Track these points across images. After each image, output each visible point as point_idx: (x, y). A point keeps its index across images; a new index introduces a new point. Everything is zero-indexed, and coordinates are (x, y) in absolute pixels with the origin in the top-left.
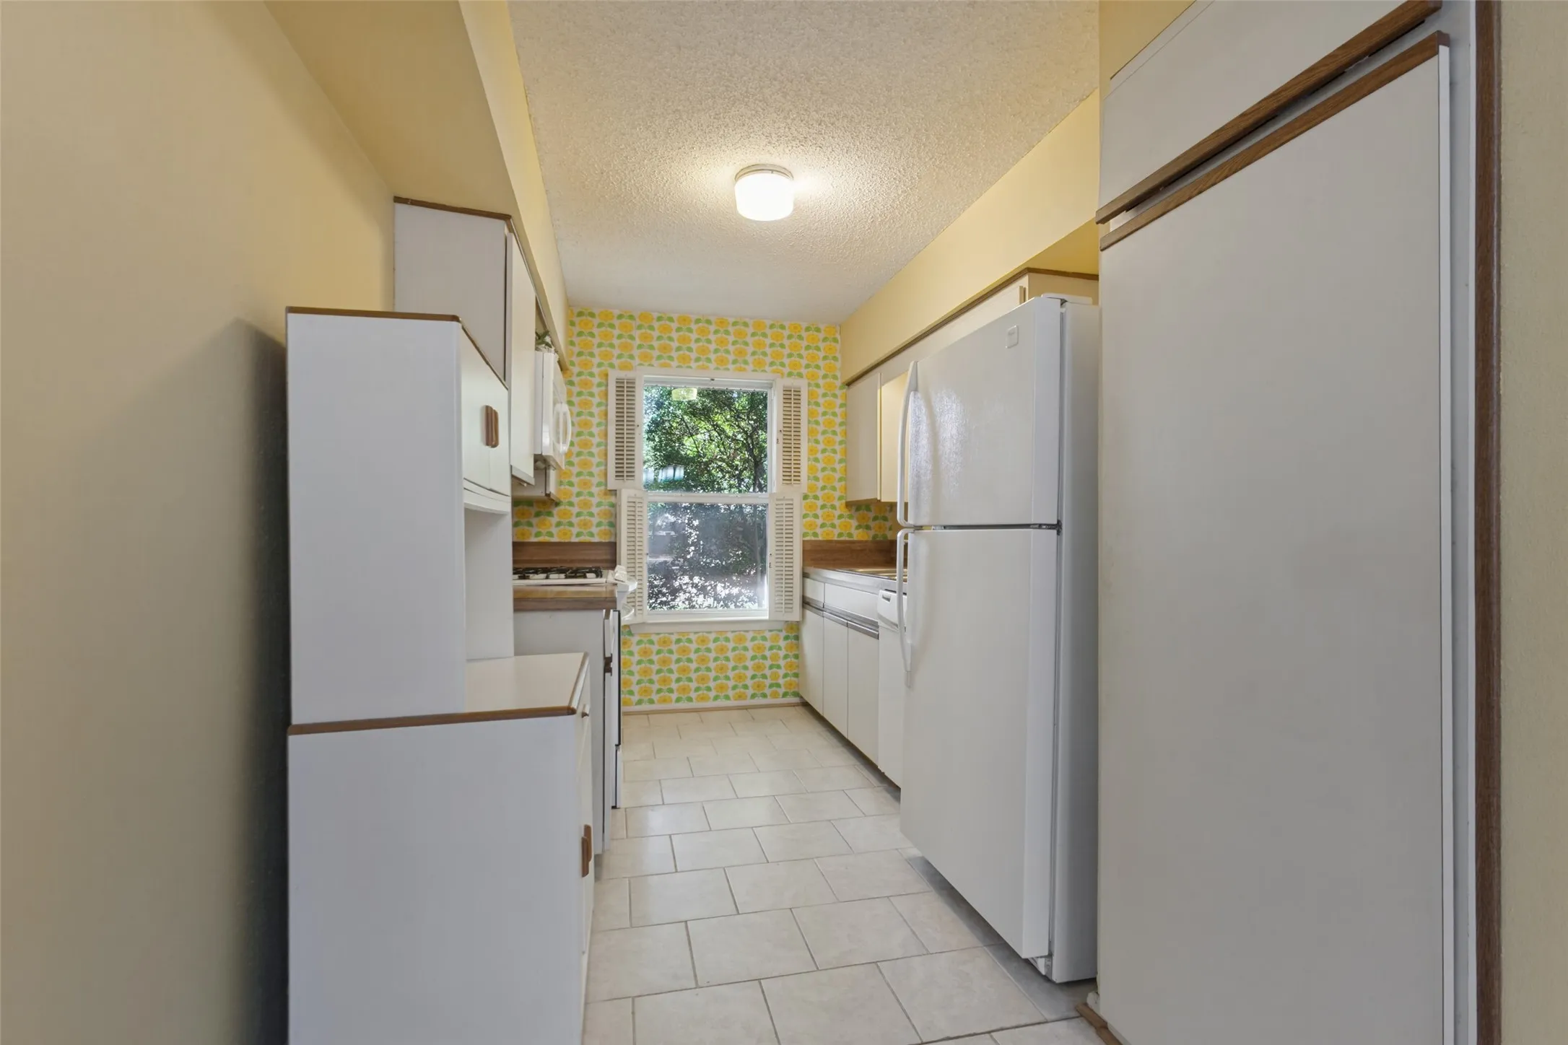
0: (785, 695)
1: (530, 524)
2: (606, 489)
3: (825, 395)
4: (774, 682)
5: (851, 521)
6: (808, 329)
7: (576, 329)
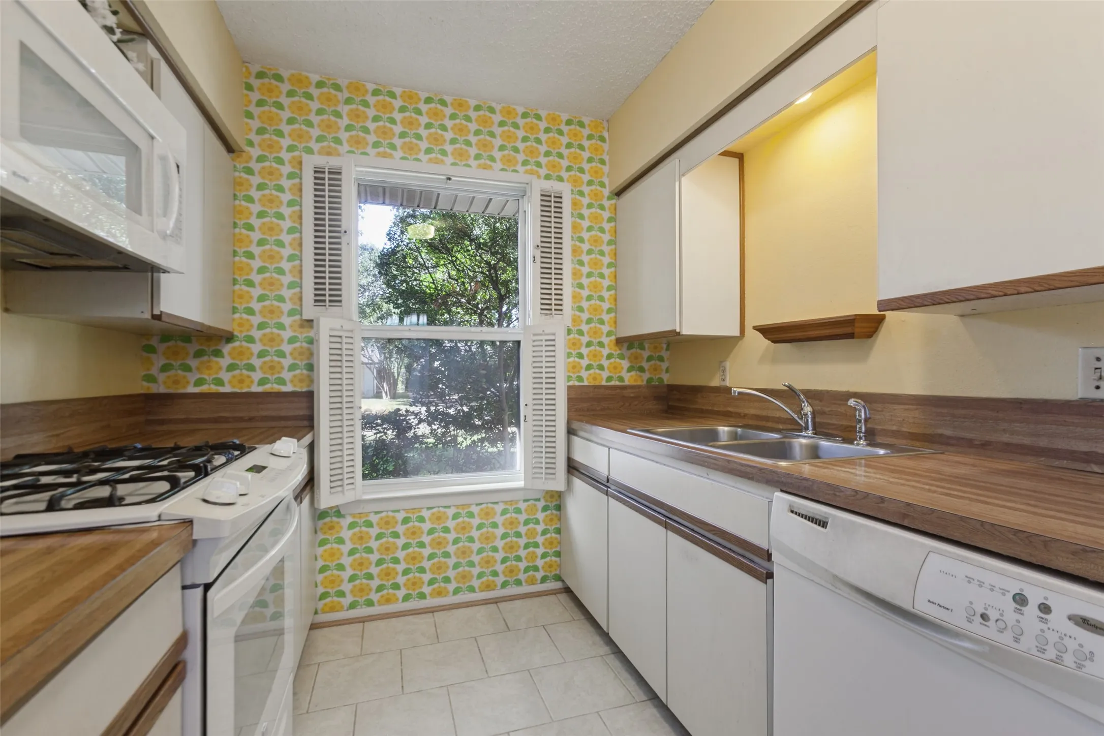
0: (544, 580)
1: (188, 369)
2: (301, 320)
3: (590, 206)
4: (531, 564)
5: (623, 362)
6: (569, 122)
7: (255, 96)
